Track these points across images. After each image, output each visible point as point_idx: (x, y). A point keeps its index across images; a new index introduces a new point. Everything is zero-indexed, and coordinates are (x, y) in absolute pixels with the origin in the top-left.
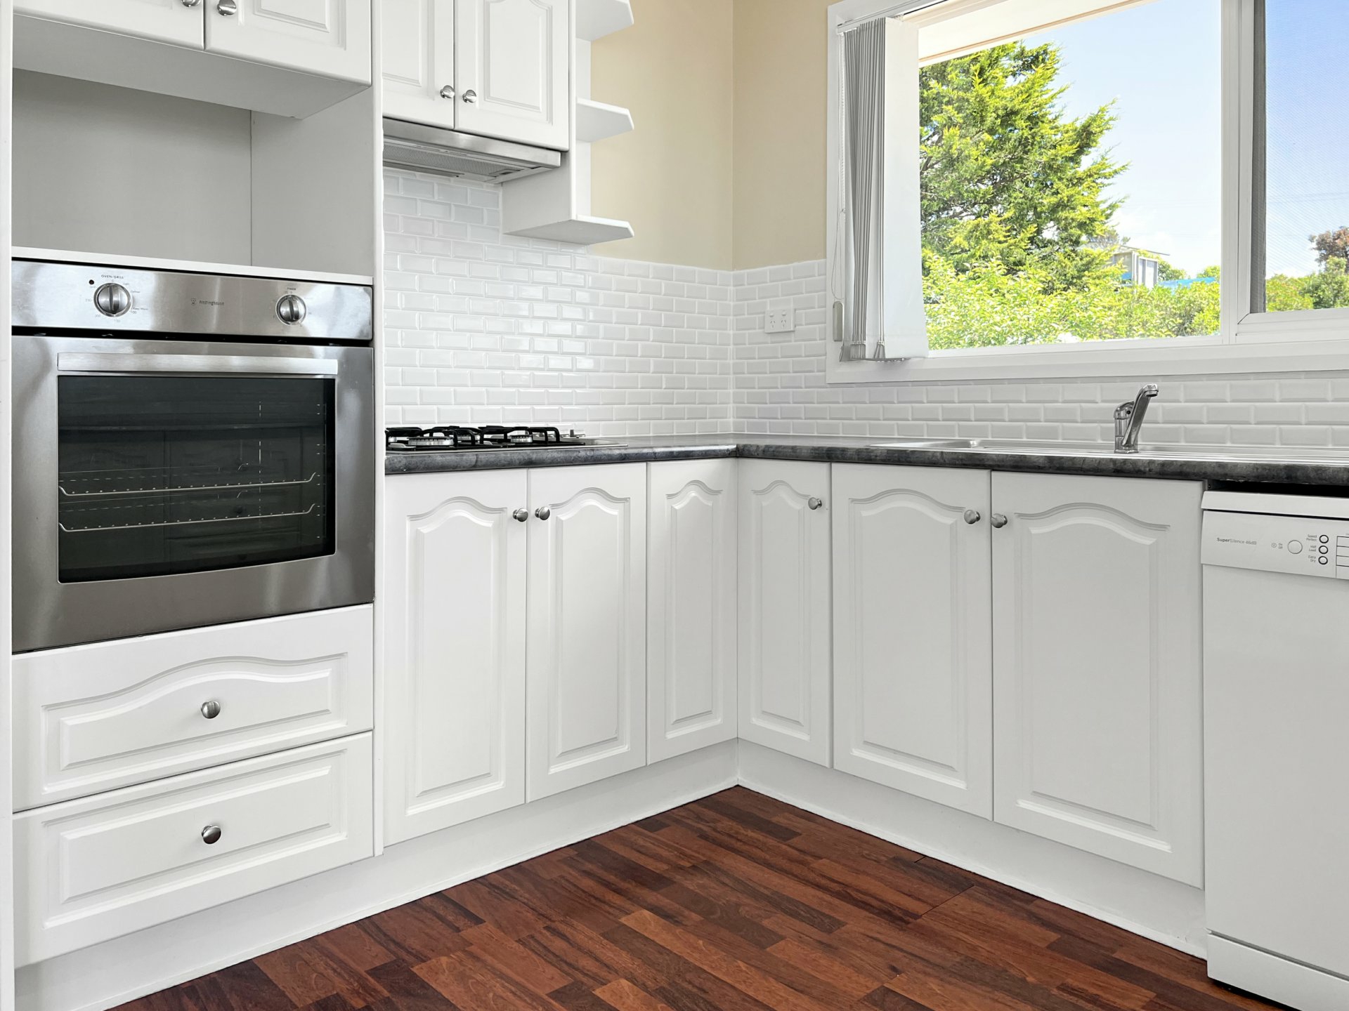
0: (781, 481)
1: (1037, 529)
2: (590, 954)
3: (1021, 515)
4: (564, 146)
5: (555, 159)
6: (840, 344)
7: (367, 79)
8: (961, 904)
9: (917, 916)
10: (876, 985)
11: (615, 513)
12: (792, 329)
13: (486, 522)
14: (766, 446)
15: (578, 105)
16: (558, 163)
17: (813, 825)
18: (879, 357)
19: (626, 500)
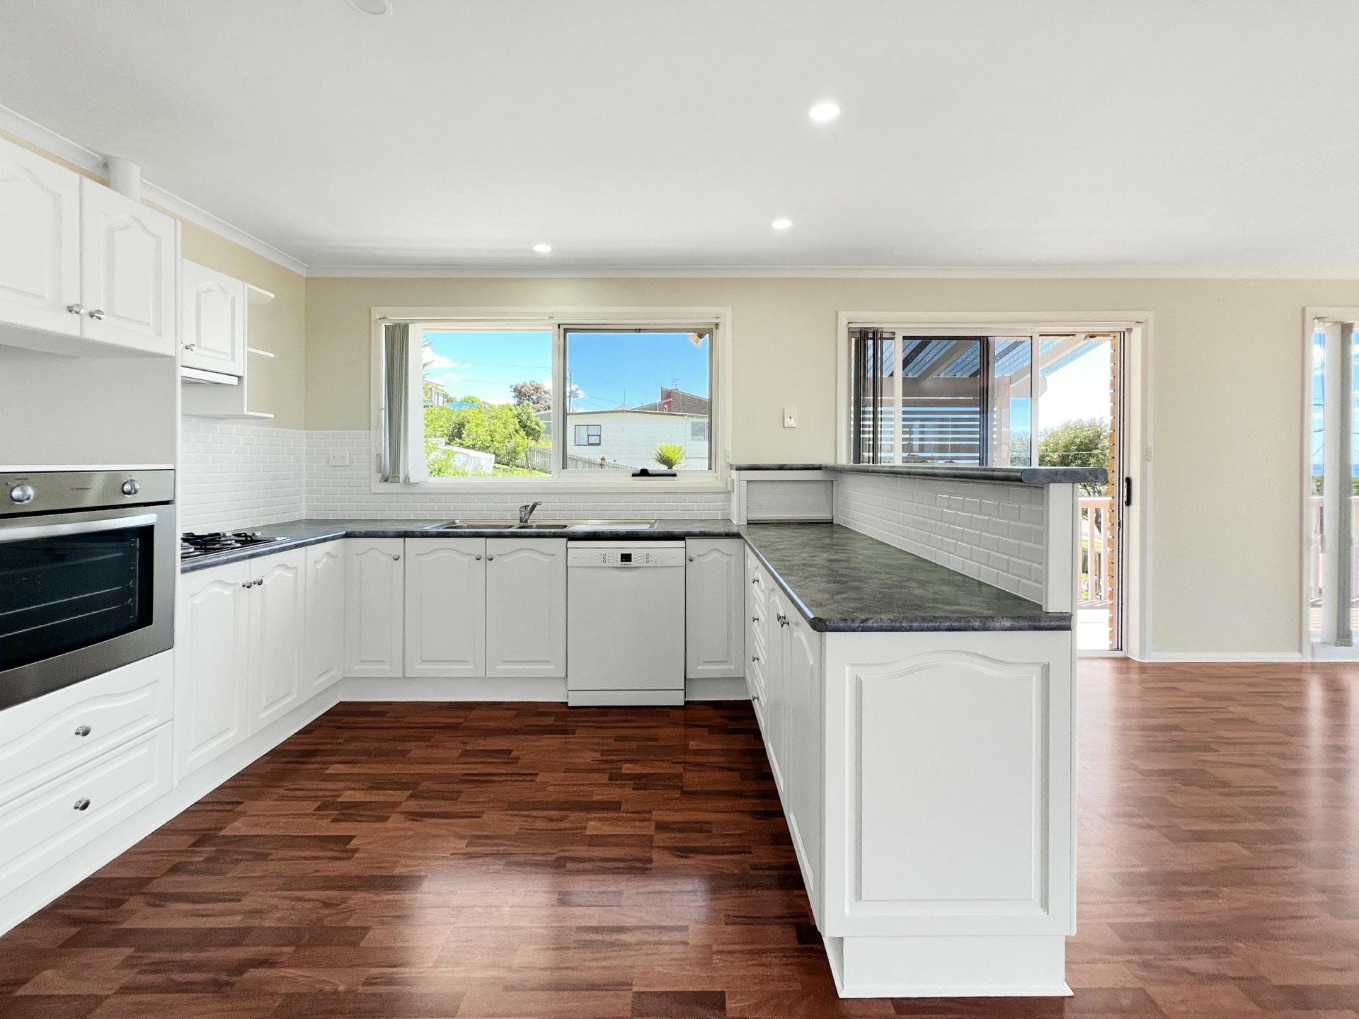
0: (376, 549)
1: (505, 559)
2: (321, 790)
3: (499, 555)
4: (240, 374)
5: (234, 381)
6: (380, 474)
7: (173, 354)
8: (475, 714)
9: (461, 724)
10: (460, 751)
11: (290, 575)
12: (348, 464)
13: (228, 592)
14: (366, 532)
15: (248, 352)
16: (236, 384)
17: (391, 706)
18: (407, 481)
19: (296, 568)
